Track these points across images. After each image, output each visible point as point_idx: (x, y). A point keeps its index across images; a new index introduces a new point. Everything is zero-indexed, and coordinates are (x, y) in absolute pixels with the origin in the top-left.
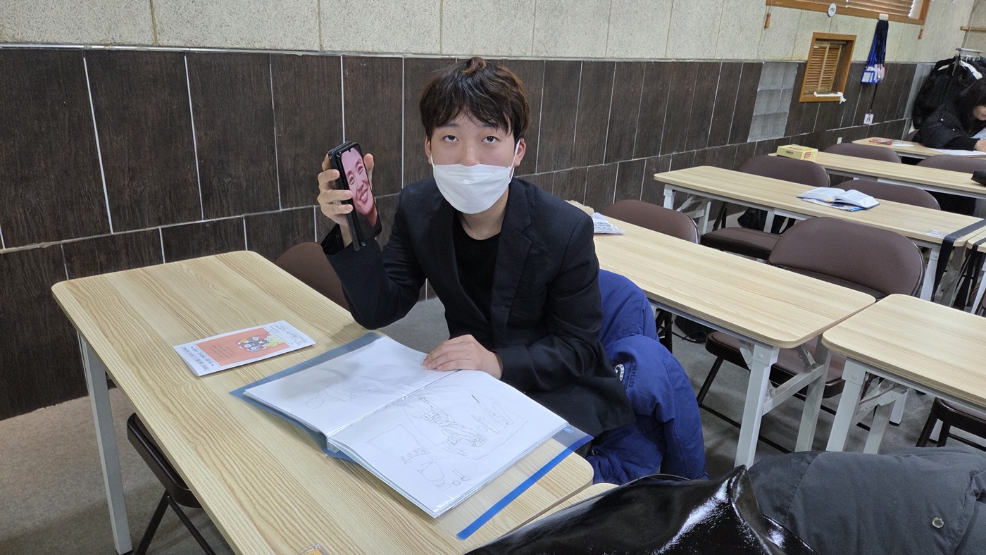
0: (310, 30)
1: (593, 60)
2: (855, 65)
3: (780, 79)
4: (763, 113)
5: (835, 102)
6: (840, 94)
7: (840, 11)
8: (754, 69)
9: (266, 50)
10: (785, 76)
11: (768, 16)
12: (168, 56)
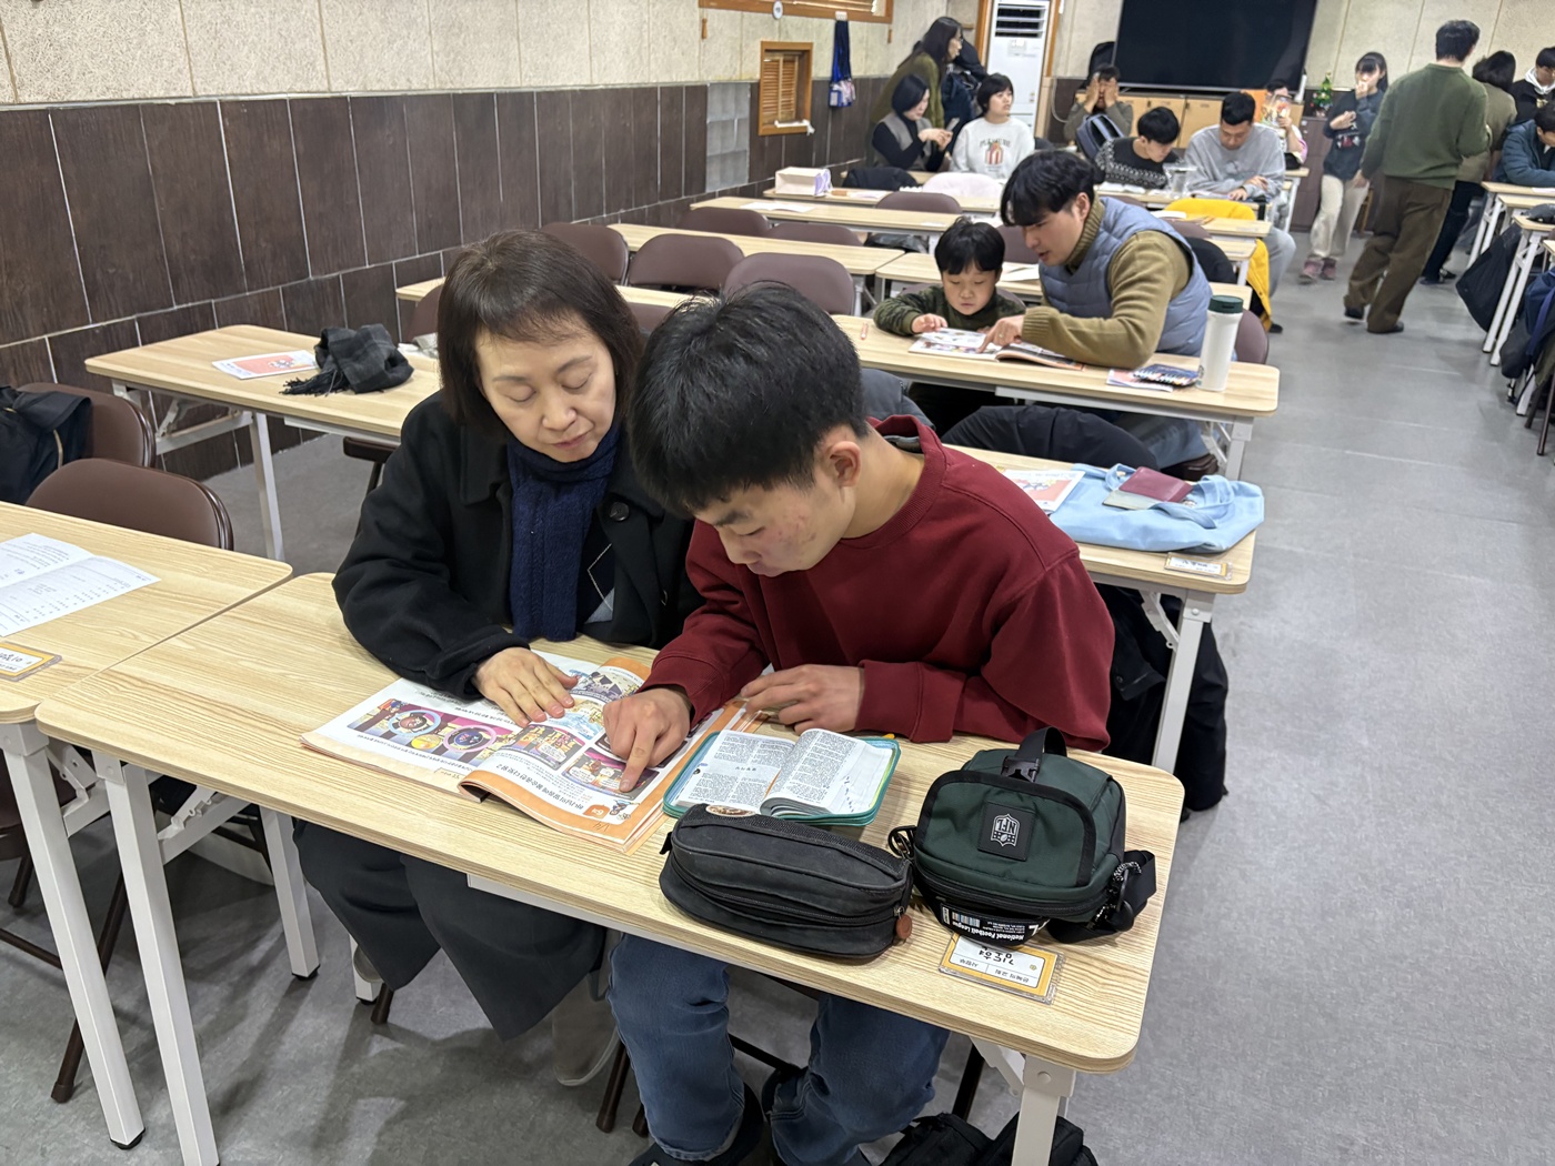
0: (180, 71)
1: (508, 91)
2: (817, 83)
3: (731, 106)
4: (718, 152)
5: (802, 133)
6: (806, 123)
7: (790, 10)
8: (697, 95)
9: (134, 99)
10: (737, 101)
11: (704, 22)
12: (31, 115)
